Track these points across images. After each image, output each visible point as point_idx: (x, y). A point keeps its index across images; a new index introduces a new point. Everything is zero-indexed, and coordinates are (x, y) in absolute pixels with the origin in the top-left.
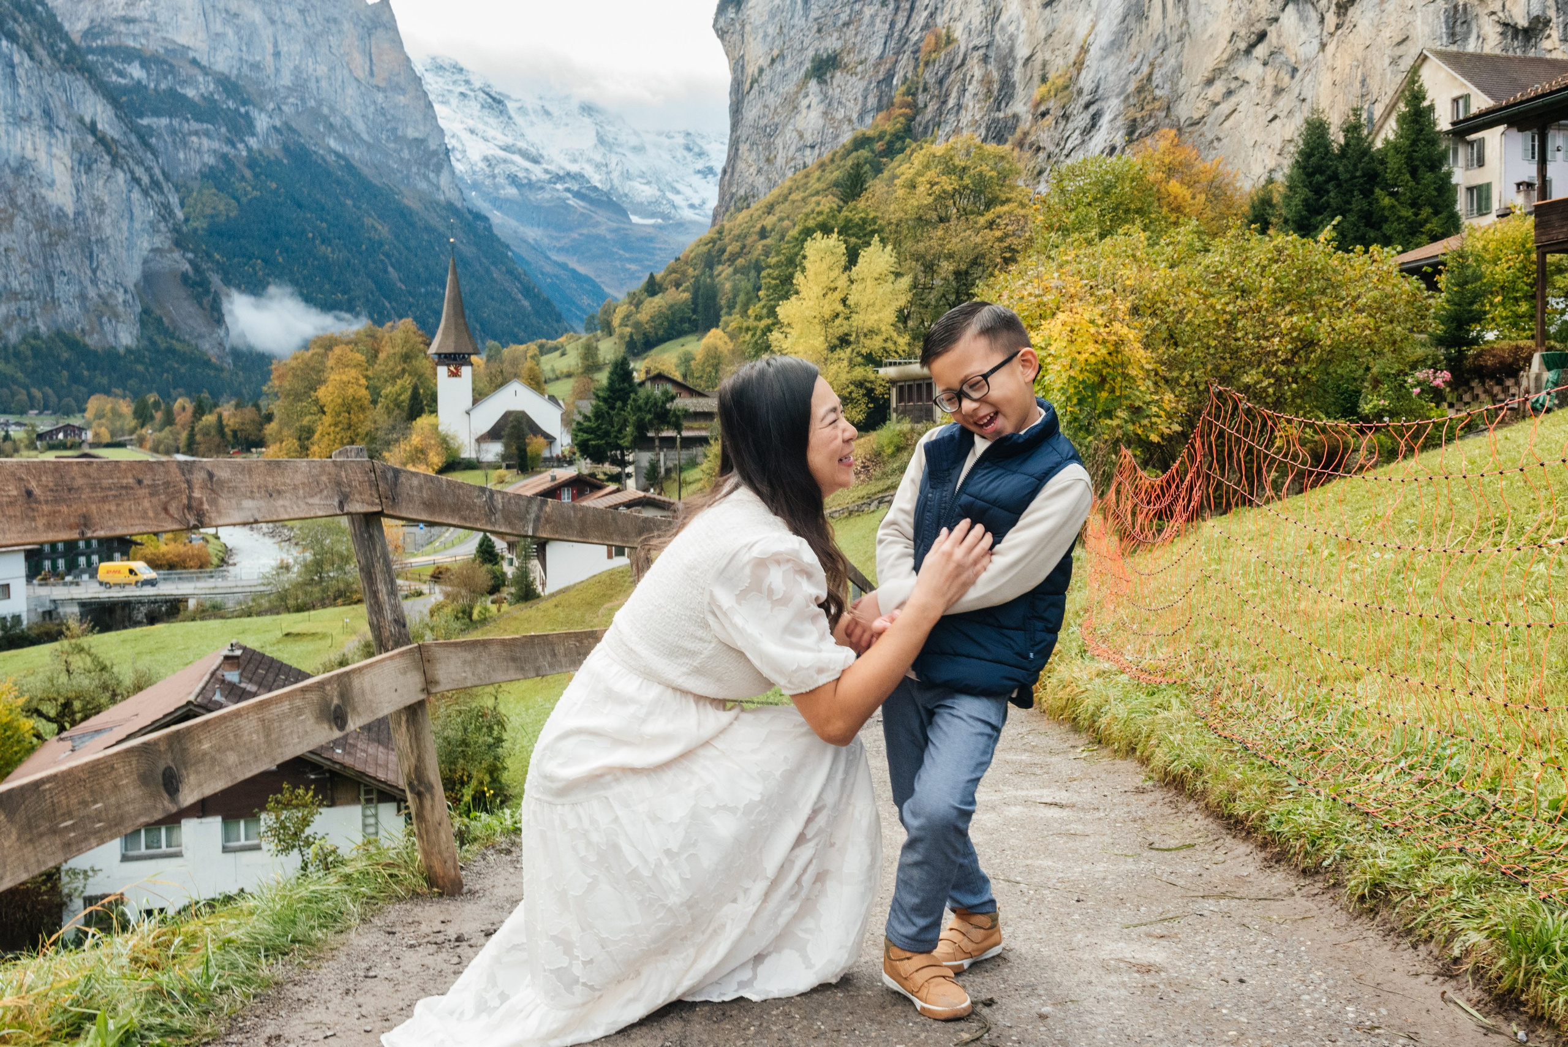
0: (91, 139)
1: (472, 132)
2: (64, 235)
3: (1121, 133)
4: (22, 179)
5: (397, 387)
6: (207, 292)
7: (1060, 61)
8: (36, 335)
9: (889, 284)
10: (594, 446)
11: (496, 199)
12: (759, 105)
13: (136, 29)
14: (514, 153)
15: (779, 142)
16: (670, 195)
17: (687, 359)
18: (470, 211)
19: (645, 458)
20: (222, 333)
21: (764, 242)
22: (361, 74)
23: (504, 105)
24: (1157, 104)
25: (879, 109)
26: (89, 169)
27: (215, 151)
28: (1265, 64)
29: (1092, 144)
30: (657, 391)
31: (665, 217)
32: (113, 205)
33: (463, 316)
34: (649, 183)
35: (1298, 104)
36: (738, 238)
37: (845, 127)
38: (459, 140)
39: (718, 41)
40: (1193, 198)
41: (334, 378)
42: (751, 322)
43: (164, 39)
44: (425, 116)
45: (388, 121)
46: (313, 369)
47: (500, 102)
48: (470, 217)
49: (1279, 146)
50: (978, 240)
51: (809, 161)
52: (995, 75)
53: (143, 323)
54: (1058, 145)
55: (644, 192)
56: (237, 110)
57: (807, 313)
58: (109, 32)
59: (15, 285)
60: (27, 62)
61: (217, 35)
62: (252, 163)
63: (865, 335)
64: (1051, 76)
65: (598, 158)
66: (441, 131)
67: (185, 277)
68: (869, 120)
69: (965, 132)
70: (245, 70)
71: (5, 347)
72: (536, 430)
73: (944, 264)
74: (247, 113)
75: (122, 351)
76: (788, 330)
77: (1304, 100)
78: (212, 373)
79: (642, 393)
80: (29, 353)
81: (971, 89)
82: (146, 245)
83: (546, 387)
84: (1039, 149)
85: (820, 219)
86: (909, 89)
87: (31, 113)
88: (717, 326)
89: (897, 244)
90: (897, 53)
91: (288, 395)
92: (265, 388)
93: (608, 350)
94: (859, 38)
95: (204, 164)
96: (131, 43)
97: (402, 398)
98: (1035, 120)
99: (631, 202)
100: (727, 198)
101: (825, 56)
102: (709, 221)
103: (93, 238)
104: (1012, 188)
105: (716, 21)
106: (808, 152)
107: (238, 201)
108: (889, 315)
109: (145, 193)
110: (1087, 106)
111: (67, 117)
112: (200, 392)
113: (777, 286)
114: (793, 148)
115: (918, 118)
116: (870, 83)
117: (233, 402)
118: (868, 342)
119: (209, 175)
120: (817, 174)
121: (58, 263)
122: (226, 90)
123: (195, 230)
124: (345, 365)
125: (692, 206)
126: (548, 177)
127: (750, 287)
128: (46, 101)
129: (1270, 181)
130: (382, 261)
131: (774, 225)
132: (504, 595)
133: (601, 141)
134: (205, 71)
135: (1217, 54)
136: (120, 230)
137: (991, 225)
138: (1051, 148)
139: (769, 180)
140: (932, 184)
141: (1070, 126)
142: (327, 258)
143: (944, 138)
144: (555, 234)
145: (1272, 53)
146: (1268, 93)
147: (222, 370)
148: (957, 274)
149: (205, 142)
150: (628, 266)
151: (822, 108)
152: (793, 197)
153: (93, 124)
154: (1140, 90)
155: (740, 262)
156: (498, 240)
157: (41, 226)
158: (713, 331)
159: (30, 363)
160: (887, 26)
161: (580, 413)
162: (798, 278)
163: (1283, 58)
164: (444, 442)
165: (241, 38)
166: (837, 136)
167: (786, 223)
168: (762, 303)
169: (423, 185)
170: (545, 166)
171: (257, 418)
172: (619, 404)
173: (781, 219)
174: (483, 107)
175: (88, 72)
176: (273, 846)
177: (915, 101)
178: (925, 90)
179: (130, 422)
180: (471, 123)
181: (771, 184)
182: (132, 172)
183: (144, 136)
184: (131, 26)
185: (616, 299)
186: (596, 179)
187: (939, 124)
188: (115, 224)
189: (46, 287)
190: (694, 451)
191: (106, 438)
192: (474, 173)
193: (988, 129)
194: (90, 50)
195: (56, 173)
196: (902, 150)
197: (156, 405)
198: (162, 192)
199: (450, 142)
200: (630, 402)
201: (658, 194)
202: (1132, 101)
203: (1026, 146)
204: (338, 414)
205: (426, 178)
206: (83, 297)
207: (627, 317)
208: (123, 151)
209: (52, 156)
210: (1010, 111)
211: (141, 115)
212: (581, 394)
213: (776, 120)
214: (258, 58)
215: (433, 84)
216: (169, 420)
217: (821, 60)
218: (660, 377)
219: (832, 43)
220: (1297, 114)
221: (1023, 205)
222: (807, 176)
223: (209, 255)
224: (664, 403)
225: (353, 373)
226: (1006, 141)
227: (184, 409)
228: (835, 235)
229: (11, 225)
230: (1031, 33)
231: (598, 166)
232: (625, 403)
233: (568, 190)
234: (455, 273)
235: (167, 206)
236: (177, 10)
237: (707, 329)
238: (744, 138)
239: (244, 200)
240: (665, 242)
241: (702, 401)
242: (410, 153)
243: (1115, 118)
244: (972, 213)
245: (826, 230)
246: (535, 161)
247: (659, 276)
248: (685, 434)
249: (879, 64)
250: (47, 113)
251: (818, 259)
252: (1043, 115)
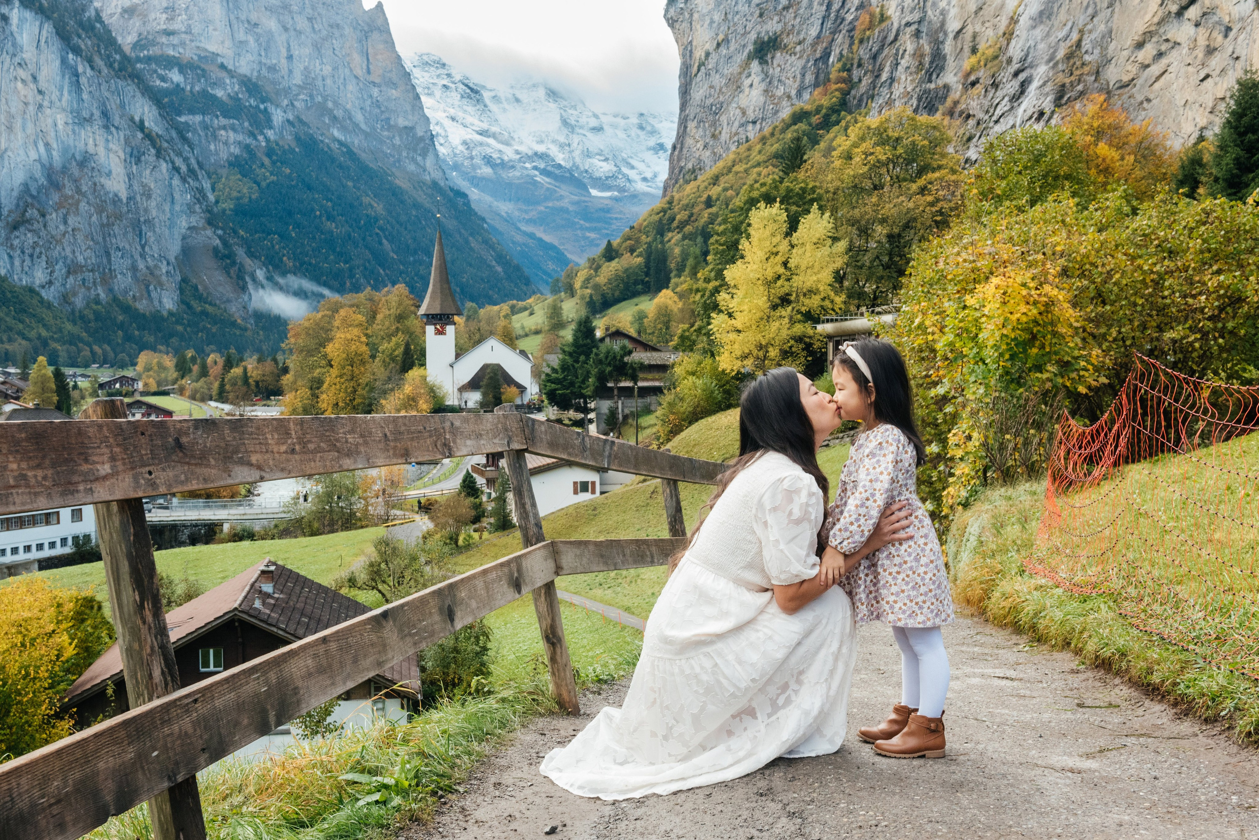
0: (140, 135)
1: (453, 119)
2: (119, 217)
3: (1051, 98)
4: (85, 170)
5: (392, 344)
6: (234, 263)
7: (990, 33)
8: (97, 302)
9: (827, 248)
10: (561, 395)
11: (474, 177)
12: (706, 86)
13: (175, 40)
14: (489, 136)
15: (724, 119)
16: (625, 170)
17: (640, 317)
18: (452, 189)
19: (605, 405)
20: (246, 298)
21: (710, 210)
22: (359, 72)
23: (481, 95)
24: (1086, 69)
25: (816, 85)
26: (138, 161)
27: (239, 143)
28: (1197, 25)
29: (1021, 110)
30: (616, 346)
31: (621, 190)
32: (157, 191)
33: (448, 282)
34: (606, 160)
35: (1231, 62)
36: (686, 207)
37: (785, 103)
38: (442, 126)
39: (669, 30)
40: (1122, 159)
41: (340, 336)
42: (701, 284)
43: (198, 47)
44: (413, 106)
45: (382, 112)
46: (322, 328)
47: (477, 92)
48: (452, 194)
49: (1210, 104)
50: (911, 205)
51: (751, 135)
52: (927, 49)
53: (182, 290)
54: (987, 112)
55: (603, 168)
56: (257, 107)
57: (751, 275)
58: (153, 43)
59: (80, 259)
60: (89, 71)
61: (241, 42)
62: (270, 153)
63: (805, 295)
64: (982, 47)
65: (562, 139)
66: (427, 119)
67: (215, 250)
68: (806, 96)
69: (897, 103)
70: (264, 72)
71: (73, 312)
72: (510, 381)
73: (879, 229)
74: (266, 109)
75: (165, 313)
76: (734, 291)
77: (1237, 58)
78: (238, 332)
79: (603, 348)
80: (91, 317)
81: (904, 63)
82: (184, 224)
83: (517, 342)
84: (968, 116)
85: (764, 189)
86: (845, 65)
87: (92, 115)
88: (667, 288)
89: (834, 211)
90: (833, 33)
91: (302, 351)
92: (283, 345)
93: (571, 309)
94: (798, 20)
95: (231, 154)
96: (171, 52)
97: (396, 353)
98: (966, 89)
99: (591, 177)
100: (677, 171)
101: (766, 39)
102: (660, 192)
103: (142, 219)
104: (943, 155)
105: (667, 11)
106: (750, 127)
107: (259, 185)
108: (826, 276)
109: (184, 180)
110: (1016, 74)
111: (121, 117)
112: (227, 348)
113: (723, 251)
114: (736, 124)
115: (853, 92)
116: (808, 61)
117: (255, 357)
118: (807, 301)
119: (235, 163)
120: (759, 147)
121: (114, 241)
122: (248, 90)
123: (224, 211)
124: (347, 324)
125: (645, 179)
126: (518, 157)
127: (698, 251)
128: (104, 104)
129: (1201, 138)
130: (377, 234)
131: (719, 195)
132: (485, 525)
133: (565, 122)
134: (231, 74)
135: (1148, 17)
136: (164, 211)
137: (923, 190)
138: (981, 115)
139: (715, 154)
140: (867, 154)
141: (1000, 93)
142: (332, 232)
143: (877, 109)
144: (524, 207)
145: (1204, 14)
146: (1200, 53)
147: (246, 329)
148: (890, 237)
149: (231, 134)
150: (588, 234)
151: (763, 86)
152: (737, 168)
153: (142, 122)
154: (1069, 57)
155: (688, 229)
156: (476, 214)
157: (100, 210)
158: (664, 291)
159: (92, 324)
160: (824, 8)
161: (548, 366)
162: (744, 244)
163: (1216, 18)
164: (432, 392)
165: (260, 45)
166: (777, 112)
167: (730, 193)
168: (711, 267)
169: (412, 167)
170: (516, 147)
171: (276, 371)
172: (582, 358)
173: (725, 190)
174: (462, 97)
175: (137, 78)
176: (300, 731)
177: (850, 76)
178: (860, 65)
179: (173, 374)
180: (452, 112)
181: (717, 157)
182: (173, 163)
183: (182, 132)
184: (171, 37)
185: (577, 264)
186: (560, 158)
187: (872, 97)
188: (159, 207)
189: (105, 261)
190: (648, 400)
191: (154, 388)
192: (455, 155)
193: (919, 99)
194: (139, 60)
195: (112, 165)
196: (837, 123)
197: (193, 359)
198: (198, 179)
199: (435, 129)
200: (592, 356)
201: (615, 169)
202: (1061, 67)
203: (957, 114)
204: (343, 368)
205: (414, 160)
206: (134, 268)
207: (588, 280)
208: (165, 145)
209: (109, 150)
210: (940, 82)
211: (179, 114)
212: (549, 349)
213: (721, 99)
214: (274, 61)
215: (420, 78)
216: (204, 372)
217: (763, 43)
218: (618, 334)
219: (773, 26)
220: (1230, 73)
221: (953, 171)
222: (749, 150)
223: (235, 232)
224: (622, 357)
225: (356, 331)
226: (937, 110)
227: (216, 363)
228: (777, 205)
229: (77, 209)
230: (962, 7)
231: (562, 146)
232: (588, 356)
233: (535, 168)
234: (441, 244)
235: (201, 191)
236: (208, 22)
237: (659, 290)
238: (692, 117)
239: (264, 184)
240: (621, 212)
241: (655, 354)
242: (401, 140)
243: (1044, 84)
244: (905, 180)
245: (769, 200)
246: (507, 144)
247: (615, 243)
248: (641, 384)
249: (817, 43)
250: (105, 114)
251: (762, 226)
252: (973, 84)
